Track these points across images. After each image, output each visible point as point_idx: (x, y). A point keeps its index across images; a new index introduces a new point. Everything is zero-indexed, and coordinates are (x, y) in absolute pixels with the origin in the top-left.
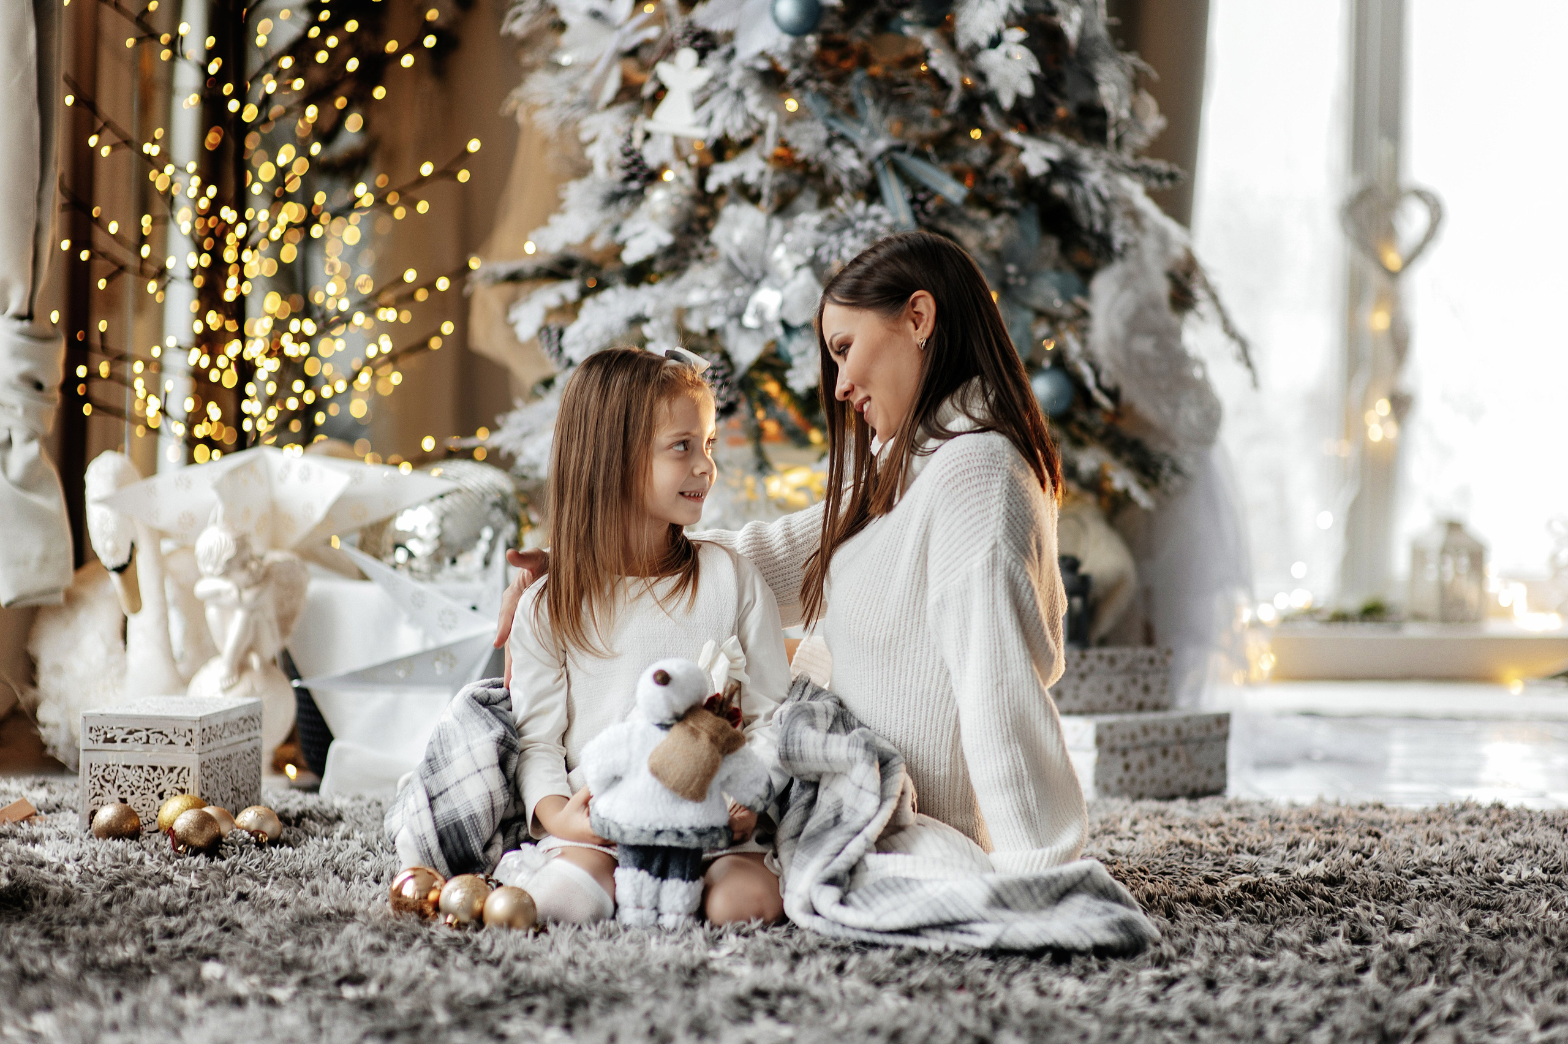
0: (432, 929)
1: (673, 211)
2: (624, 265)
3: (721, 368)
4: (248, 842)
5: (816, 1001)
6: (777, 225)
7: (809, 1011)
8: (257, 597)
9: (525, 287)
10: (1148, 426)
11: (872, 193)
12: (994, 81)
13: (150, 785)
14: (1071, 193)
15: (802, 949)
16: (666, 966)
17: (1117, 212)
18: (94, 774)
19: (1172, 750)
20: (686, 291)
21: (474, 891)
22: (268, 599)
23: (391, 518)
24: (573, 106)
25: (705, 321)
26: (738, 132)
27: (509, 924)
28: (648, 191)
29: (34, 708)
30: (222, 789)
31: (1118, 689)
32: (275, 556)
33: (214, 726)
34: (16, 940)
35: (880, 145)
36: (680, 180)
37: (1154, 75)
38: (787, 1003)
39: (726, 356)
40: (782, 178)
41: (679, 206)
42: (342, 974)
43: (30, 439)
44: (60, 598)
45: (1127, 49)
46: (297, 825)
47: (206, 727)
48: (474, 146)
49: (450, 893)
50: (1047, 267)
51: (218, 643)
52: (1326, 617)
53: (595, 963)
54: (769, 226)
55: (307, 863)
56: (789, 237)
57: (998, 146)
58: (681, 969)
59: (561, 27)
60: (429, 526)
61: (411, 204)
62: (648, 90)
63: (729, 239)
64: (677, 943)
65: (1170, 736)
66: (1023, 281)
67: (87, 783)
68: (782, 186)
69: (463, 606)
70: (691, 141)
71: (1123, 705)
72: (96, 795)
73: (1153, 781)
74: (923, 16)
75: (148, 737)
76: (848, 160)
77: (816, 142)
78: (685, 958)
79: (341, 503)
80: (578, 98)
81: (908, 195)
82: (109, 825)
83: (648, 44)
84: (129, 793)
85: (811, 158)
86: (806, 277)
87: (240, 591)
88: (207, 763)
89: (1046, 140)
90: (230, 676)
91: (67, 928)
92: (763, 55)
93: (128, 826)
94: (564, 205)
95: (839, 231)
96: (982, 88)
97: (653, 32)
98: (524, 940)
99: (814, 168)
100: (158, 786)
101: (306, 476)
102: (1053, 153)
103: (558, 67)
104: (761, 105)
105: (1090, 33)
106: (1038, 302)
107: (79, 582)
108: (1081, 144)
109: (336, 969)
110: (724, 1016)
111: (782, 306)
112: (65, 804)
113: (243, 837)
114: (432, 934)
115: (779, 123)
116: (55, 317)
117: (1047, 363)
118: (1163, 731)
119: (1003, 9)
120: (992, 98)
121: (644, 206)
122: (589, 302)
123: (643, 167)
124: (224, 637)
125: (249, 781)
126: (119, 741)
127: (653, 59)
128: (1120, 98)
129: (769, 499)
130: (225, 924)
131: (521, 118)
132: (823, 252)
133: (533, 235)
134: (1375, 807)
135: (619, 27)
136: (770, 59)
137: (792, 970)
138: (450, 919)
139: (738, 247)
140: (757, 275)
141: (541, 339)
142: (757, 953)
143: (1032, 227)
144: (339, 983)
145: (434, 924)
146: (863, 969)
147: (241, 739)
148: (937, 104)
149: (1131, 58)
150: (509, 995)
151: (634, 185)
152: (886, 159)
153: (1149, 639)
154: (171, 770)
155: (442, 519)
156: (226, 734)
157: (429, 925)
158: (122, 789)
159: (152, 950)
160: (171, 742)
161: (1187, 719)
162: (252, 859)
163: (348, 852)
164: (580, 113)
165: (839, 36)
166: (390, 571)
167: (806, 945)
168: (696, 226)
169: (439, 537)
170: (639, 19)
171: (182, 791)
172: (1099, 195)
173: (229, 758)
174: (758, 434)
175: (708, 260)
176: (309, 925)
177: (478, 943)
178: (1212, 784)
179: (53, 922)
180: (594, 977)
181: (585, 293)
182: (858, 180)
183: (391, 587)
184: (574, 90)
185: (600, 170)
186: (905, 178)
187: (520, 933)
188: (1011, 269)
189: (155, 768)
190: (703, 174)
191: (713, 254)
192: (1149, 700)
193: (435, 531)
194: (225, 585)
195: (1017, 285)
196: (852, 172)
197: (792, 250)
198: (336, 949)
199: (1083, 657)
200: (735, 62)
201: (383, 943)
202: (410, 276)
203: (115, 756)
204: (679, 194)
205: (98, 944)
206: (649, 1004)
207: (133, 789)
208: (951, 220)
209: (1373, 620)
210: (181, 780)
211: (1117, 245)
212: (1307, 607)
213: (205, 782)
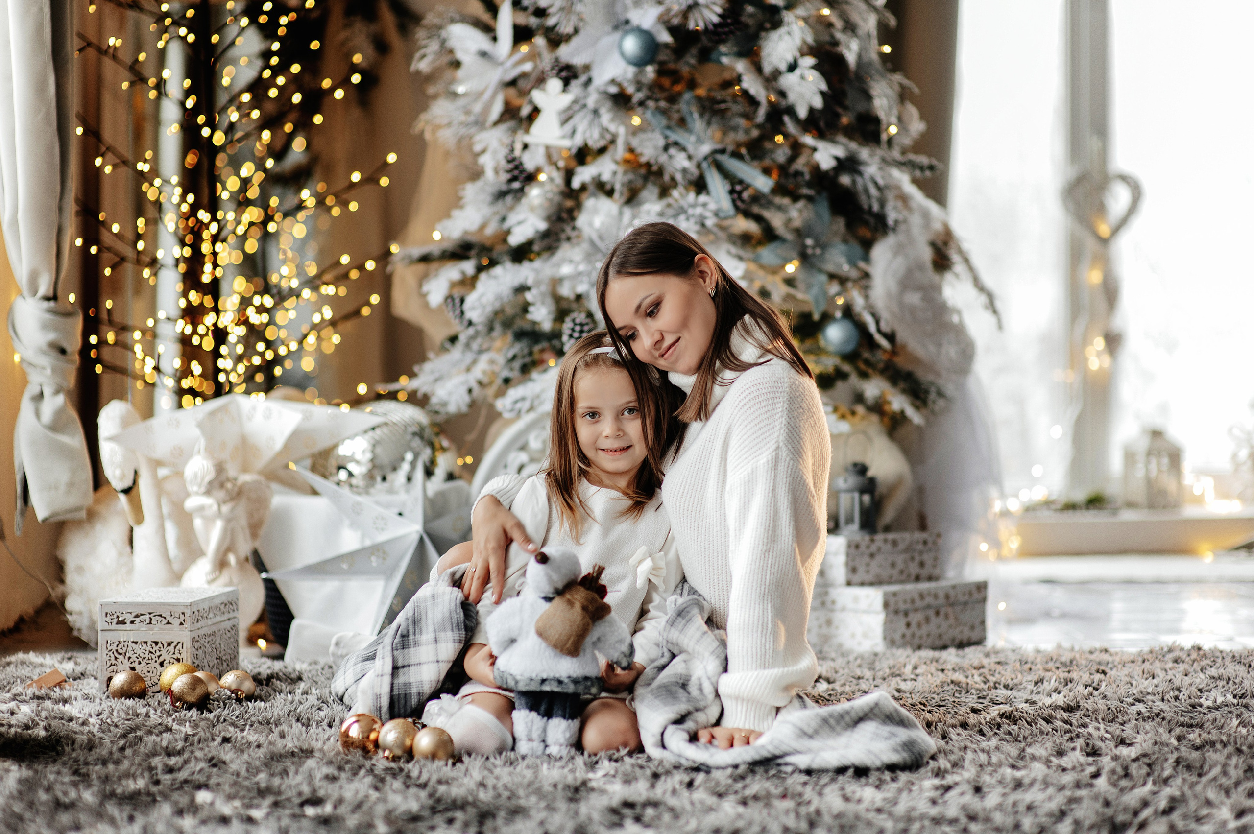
0: (373, 762)
1: (547, 204)
2: (510, 246)
3: (587, 324)
4: (229, 698)
5: (672, 810)
6: (628, 212)
7: (667, 817)
8: (233, 510)
9: (434, 266)
10: (917, 361)
11: (700, 186)
12: (792, 98)
13: (153, 656)
14: (854, 182)
15: (660, 770)
16: (555, 786)
17: (890, 196)
18: (109, 648)
19: (943, 611)
20: (558, 265)
21: (405, 732)
22: (241, 510)
23: (335, 446)
24: (467, 125)
25: (573, 288)
26: (595, 142)
27: (433, 756)
28: (527, 189)
29: (62, 599)
30: (208, 658)
31: (900, 565)
32: (246, 478)
33: (201, 610)
34: (52, 777)
35: (706, 149)
36: (551, 180)
37: (916, 90)
38: (650, 812)
40: (630, 176)
41: (551, 200)
42: (304, 798)
43: (57, 392)
44: (83, 514)
45: (894, 70)
46: (267, 685)
47: (195, 610)
48: (392, 158)
49: (387, 733)
50: (837, 240)
51: (203, 546)
52: (1059, 506)
53: (500, 785)
54: (621, 213)
55: (276, 713)
57: (796, 148)
58: (567, 787)
59: (457, 64)
60: (364, 452)
61: (344, 204)
62: (525, 111)
63: (591, 224)
64: (563, 767)
65: (941, 600)
66: (818, 251)
67: (105, 656)
68: (630, 182)
69: (392, 513)
70: (559, 149)
71: (904, 577)
72: (111, 665)
73: (929, 635)
74: (735, 49)
75: (151, 618)
76: (679, 162)
77: (656, 148)
78: (570, 779)
79: (296, 436)
80: (471, 119)
81: (728, 187)
82: (122, 688)
83: (524, 75)
84: (137, 662)
85: (652, 161)
87: (219, 506)
88: (197, 638)
89: (834, 142)
90: (213, 571)
91: (91, 767)
92: (613, 82)
93: (137, 688)
94: (462, 202)
95: (675, 217)
96: (783, 103)
97: (527, 67)
98: (444, 768)
99: (655, 168)
100: (159, 657)
101: (268, 416)
102: (840, 152)
103: (455, 95)
104: (612, 120)
105: (865, 59)
106: (830, 267)
107: (97, 501)
108: (861, 144)
109: (300, 794)
110: (601, 823)
112: (88, 673)
113: (225, 694)
114: (374, 765)
115: (627, 134)
116: (72, 298)
117: (838, 314)
118: (936, 596)
119: (798, 42)
120: (791, 111)
121: (524, 201)
122: (483, 276)
123: (523, 171)
124: (208, 541)
125: (230, 651)
126: (128, 623)
127: (528, 87)
128: (890, 108)
130: (213, 762)
131: (428, 136)
133: (439, 226)
134: (1101, 651)
135: (502, 64)
136: (619, 85)
137: (653, 786)
138: (387, 753)
139: (598, 230)
141: (447, 306)
142: (625, 774)
143: (824, 208)
144: (302, 804)
145: (375, 758)
146: (708, 785)
147: (223, 618)
148: (748, 117)
149: (898, 77)
150: (434, 810)
151: (516, 185)
152: (710, 160)
153: (923, 526)
154: (169, 644)
155: (374, 446)
156: (211, 615)
157: (371, 758)
158: (131, 660)
159: (157, 782)
160: (168, 623)
161: (954, 587)
162: (233, 710)
163: (307, 704)
164: (473, 130)
165: (672, 66)
166: (335, 487)
167: (663, 767)
168: (564, 215)
169: (372, 460)
170: (517, 57)
171: (178, 660)
172: (876, 184)
173: (214, 633)
175: (574, 241)
176: (278, 761)
177: (409, 771)
178: (975, 636)
179: (80, 763)
180: (499, 796)
181: (480, 269)
182: (689, 177)
183: (335, 500)
184: (468, 112)
185: (489, 174)
186: (725, 174)
187: (442, 763)
188: (809, 242)
189: (156, 643)
190: (569, 175)
191: (578, 236)
192: (924, 573)
193: (369, 456)
194: (208, 501)
195: (814, 255)
196: (684, 171)
198: (299, 778)
199: (872, 541)
200: (592, 88)
201: (336, 773)
202: (345, 259)
203: (126, 634)
204: (551, 191)
205: (115, 779)
206: (543, 815)
207: (140, 659)
208: (762, 206)
209: (1095, 508)
210: (177, 652)
211: (890, 222)
212: (1044, 499)
213: (196, 652)
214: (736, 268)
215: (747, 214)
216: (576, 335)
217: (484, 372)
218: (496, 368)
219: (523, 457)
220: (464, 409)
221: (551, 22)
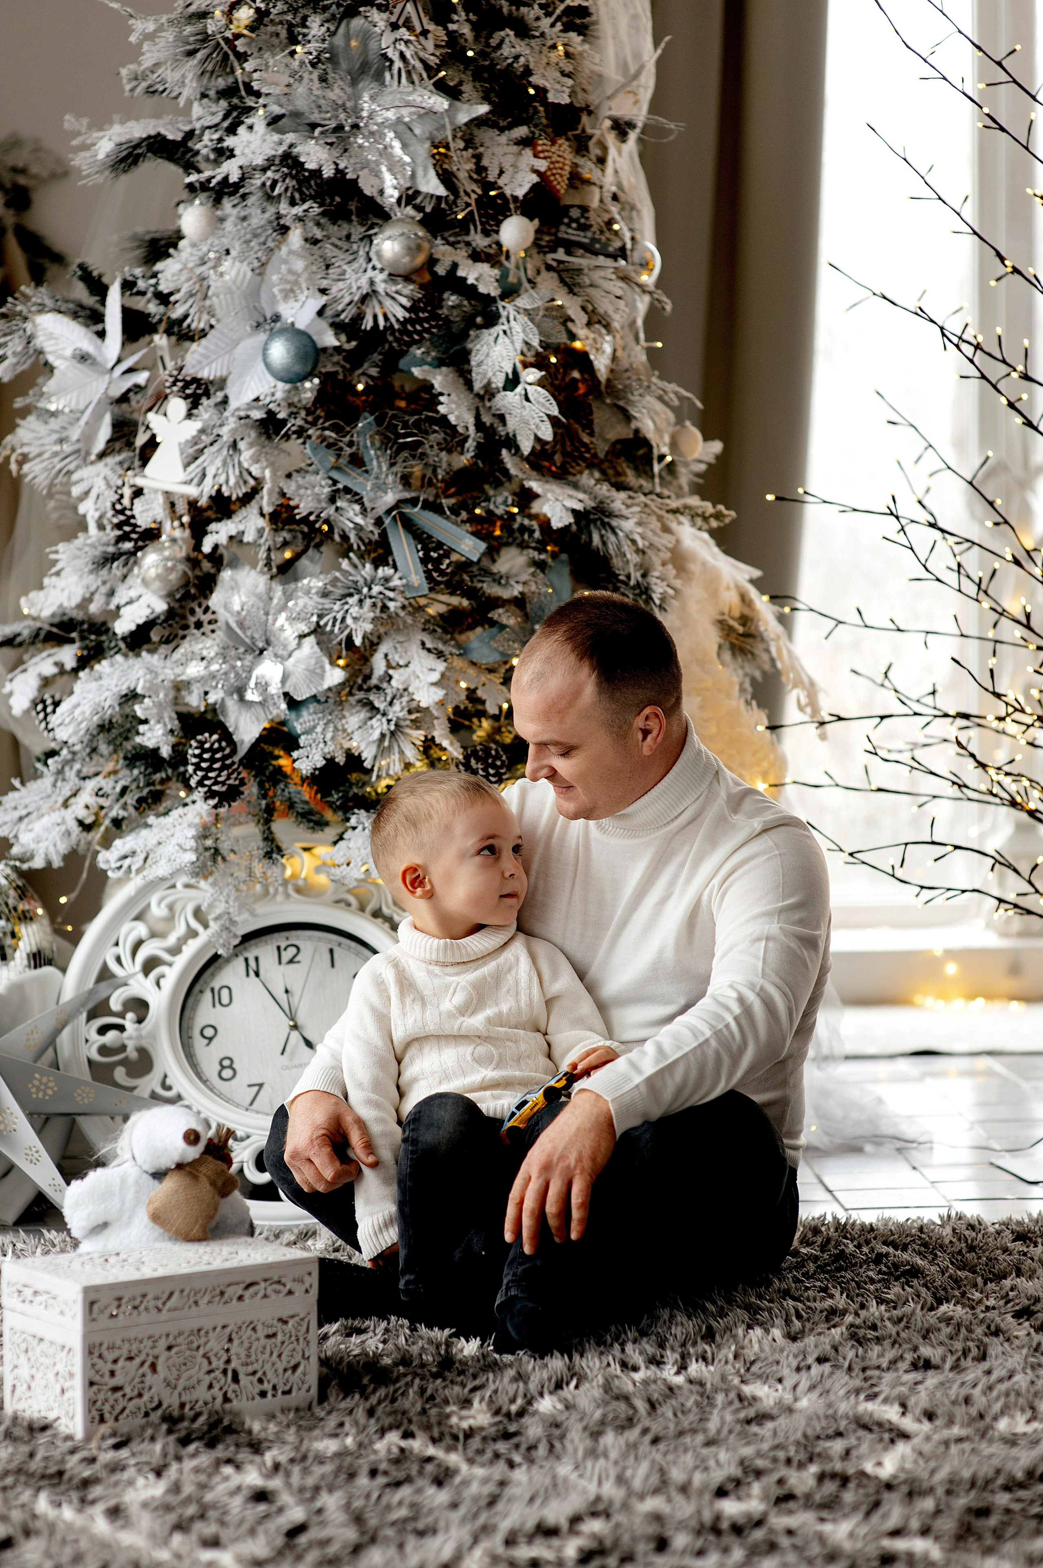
1: (167, 576)
2: (119, 634)
3: (221, 749)
6: (278, 591)
9: (23, 654)
11: (381, 554)
12: (512, 424)
14: (604, 540)
17: (656, 559)
20: (183, 663)
24: (65, 457)
25: (204, 696)
26: (232, 489)
28: (139, 554)
35: (390, 498)
36: (175, 543)
39: (227, 736)
40: (283, 537)
41: (172, 570)
54: (270, 590)
56: (291, 604)
57: (523, 495)
59: (49, 369)
62: (141, 439)
63: (226, 607)
68: (284, 546)
70: (183, 499)
74: (434, 355)
76: (351, 517)
77: (318, 497)
80: (67, 448)
81: (420, 553)
83: (137, 388)
85: (315, 515)
86: (310, 646)
89: (576, 486)
92: (257, 403)
94: (54, 570)
95: (344, 597)
96: (501, 430)
97: (141, 378)
99: (319, 525)
102: (578, 501)
103: (46, 413)
105: (625, 364)
108: (616, 486)
111: (285, 678)
115: (276, 478)
119: (519, 345)
120: (511, 443)
121: (136, 570)
122: (81, 674)
123: (136, 527)
127: (146, 404)
128: (658, 433)
131: (13, 467)
132: (327, 620)
135: (107, 371)
136: (266, 407)
139: (239, 613)
140: (260, 644)
143: (562, 579)
148: (452, 451)
149: (673, 387)
151: (128, 546)
152: (396, 514)
164: (72, 463)
165: (341, 377)
168: (196, 589)
170: (128, 363)
172: (634, 542)
175: (207, 628)
181: (83, 661)
182: (367, 538)
184: (63, 439)
185: (91, 528)
186: (416, 534)
190: (197, 534)
191: (212, 622)
196: (358, 528)
197: (296, 617)
200: (226, 414)
204: (175, 557)
208: (476, 577)
211: (656, 597)
214: (431, 670)
215: (453, 588)
216: (204, 765)
217: (88, 808)
219: (140, 930)
220: (57, 863)
221: (177, 313)
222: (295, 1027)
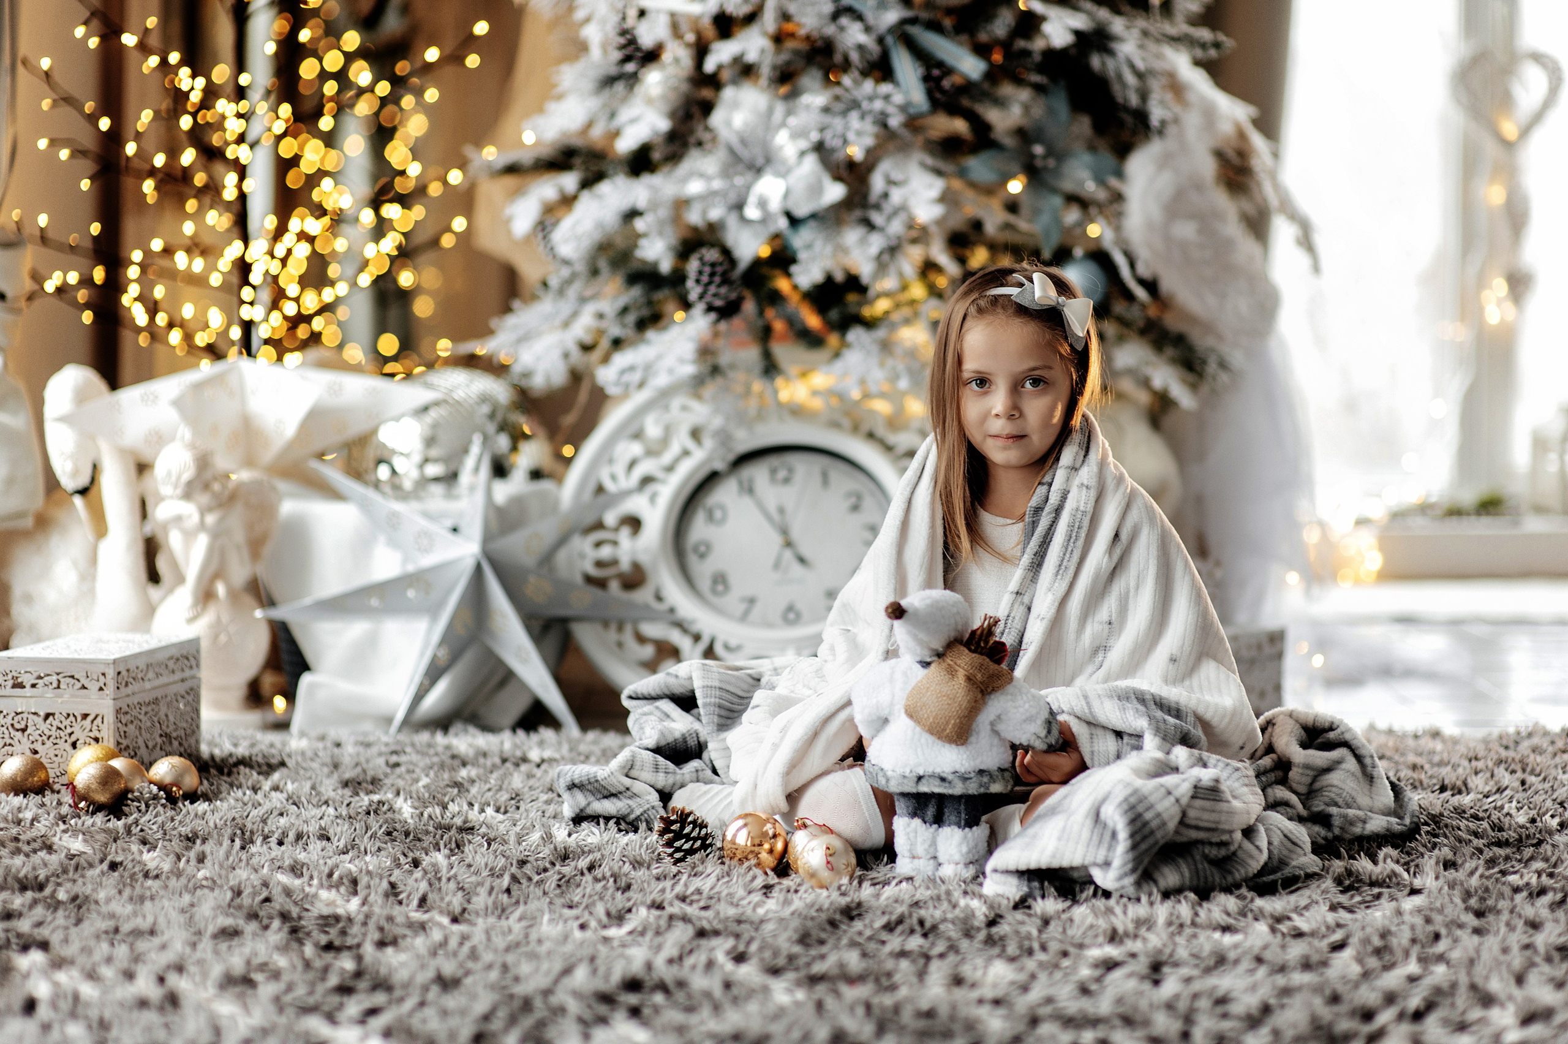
1: (670, 95)
2: (619, 154)
3: (719, 265)
4: (155, 797)
6: (780, 108)
8: (221, 521)
9: (524, 180)
10: (1193, 319)
11: (882, 70)
13: (62, 734)
14: (1104, 64)
17: (1156, 86)
18: (2, 722)
20: (685, 180)
22: (236, 521)
23: (374, 431)
25: (704, 213)
26: (737, 7)
28: (644, 73)
30: (146, 735)
32: (244, 476)
33: (133, 668)
35: (892, 16)
36: (677, 60)
39: (726, 252)
40: (784, 56)
41: (676, 89)
44: (29, 522)
47: (122, 669)
48: (481, 28)
50: (1079, 147)
52: (1439, 512)
54: (771, 108)
56: (793, 121)
60: (415, 442)
61: (418, 92)
63: (728, 123)
66: (1051, 163)
68: (784, 64)
69: (443, 528)
70: (687, 17)
72: (5, 745)
75: (59, 681)
76: (854, 36)
77: (820, 16)
79: (314, 417)
81: (920, 71)
82: (13, 778)
84: (40, 742)
85: (815, 34)
86: (811, 163)
87: (202, 515)
88: (125, 709)
89: (1075, 8)
90: (195, 604)
93: (34, 780)
94: (558, 91)
95: (845, 113)
99: (821, 44)
100: (70, 734)
101: (277, 390)
102: (1079, 21)
106: (1068, 186)
108: (1117, 11)
111: (787, 195)
113: (150, 792)
117: (1080, 254)
121: (639, 90)
122: (586, 195)
123: (638, 49)
124: (188, 564)
125: (184, 725)
126: (28, 686)
129: (780, 405)
132: (828, 136)
133: (531, 124)
139: (738, 133)
140: (760, 161)
141: (536, 236)
143: (1061, 104)
147: (171, 680)
151: (630, 67)
152: (898, 32)
153: (1203, 551)
154: (84, 717)
155: (430, 431)
156: (151, 675)
158: (32, 739)
160: (84, 687)
162: (156, 816)
166: (369, 491)
168: (696, 110)
171: (97, 740)
172: (1132, 66)
173: (156, 701)
174: (765, 334)
175: (708, 146)
181: (584, 184)
182: (869, 57)
183: (365, 507)
185: (596, 53)
186: (920, 54)
188: (1038, 150)
189: (67, 716)
190: (701, 50)
191: (714, 139)
193: (422, 444)
194: (187, 509)
195: (1045, 169)
196: (861, 48)
197: (796, 135)
203: (25, 703)
204: (677, 76)
207: (44, 739)
208: (974, 99)
209: (1488, 514)
210: (95, 728)
211: (1155, 121)
212: (1419, 502)
213: (123, 729)
214: (930, 186)
215: (954, 110)
216: (705, 279)
217: (588, 330)
218: (604, 324)
219: (636, 449)
222: (789, 544)
